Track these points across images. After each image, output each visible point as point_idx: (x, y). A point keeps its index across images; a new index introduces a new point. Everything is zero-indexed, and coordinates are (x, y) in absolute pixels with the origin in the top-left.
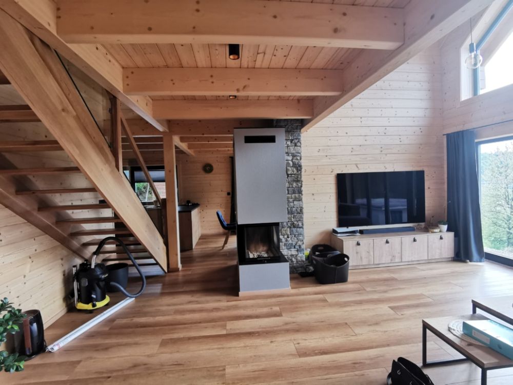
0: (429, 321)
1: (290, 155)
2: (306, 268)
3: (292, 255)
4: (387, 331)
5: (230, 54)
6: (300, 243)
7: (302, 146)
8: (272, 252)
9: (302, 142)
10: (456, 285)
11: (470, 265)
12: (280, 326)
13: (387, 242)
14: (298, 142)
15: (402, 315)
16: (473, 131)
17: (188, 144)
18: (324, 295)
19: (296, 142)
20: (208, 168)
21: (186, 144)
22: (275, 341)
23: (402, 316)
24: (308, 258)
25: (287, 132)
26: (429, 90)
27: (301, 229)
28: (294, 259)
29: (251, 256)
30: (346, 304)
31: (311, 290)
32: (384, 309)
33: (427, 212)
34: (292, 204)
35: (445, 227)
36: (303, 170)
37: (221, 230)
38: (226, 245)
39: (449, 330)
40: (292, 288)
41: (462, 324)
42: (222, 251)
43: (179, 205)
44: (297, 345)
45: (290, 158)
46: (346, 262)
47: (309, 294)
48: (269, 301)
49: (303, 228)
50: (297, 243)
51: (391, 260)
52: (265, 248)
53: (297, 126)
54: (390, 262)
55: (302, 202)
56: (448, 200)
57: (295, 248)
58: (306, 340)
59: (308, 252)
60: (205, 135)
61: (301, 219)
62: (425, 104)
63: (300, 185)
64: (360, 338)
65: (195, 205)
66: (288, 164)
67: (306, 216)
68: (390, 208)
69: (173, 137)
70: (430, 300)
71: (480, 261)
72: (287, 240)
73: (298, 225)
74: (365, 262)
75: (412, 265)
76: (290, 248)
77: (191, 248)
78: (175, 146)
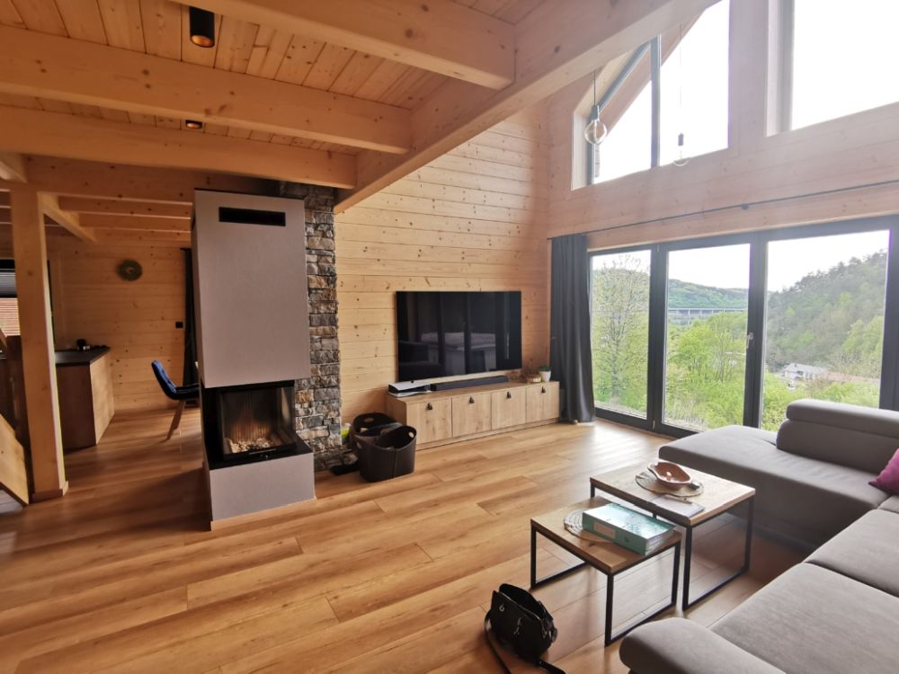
0: (539, 520)
1: (313, 252)
2: (342, 458)
3: (318, 438)
4: (477, 546)
5: (193, 33)
6: (333, 414)
7: (335, 238)
8: (278, 436)
9: (335, 230)
10: (564, 458)
11: (579, 427)
12: (299, 573)
13: (471, 401)
14: (329, 229)
15: (498, 514)
16: (586, 236)
17: (80, 214)
18: (376, 500)
19: (326, 230)
20: (130, 270)
21: (75, 213)
22: (291, 603)
23: (498, 517)
24: (347, 439)
25: (308, 208)
26: (531, 168)
27: (336, 390)
28: (321, 445)
29: (235, 449)
30: (413, 511)
31: (353, 496)
32: (471, 508)
33: (524, 353)
34: (318, 344)
35: (547, 375)
36: (338, 282)
37: (163, 400)
38: (175, 431)
39: (566, 527)
40: (319, 498)
41: (581, 515)
42: (168, 443)
43: (56, 351)
44: (333, 602)
45: (314, 259)
46: (411, 439)
47: (351, 503)
48: (276, 529)
49: (339, 388)
50: (327, 416)
51: (477, 429)
52: (264, 431)
53: (327, 200)
54: (475, 431)
55: (337, 340)
56: (551, 336)
57: (323, 424)
58: (350, 587)
59: (348, 429)
60: (124, 199)
61: (335, 372)
62: (524, 189)
63: (333, 309)
64: (439, 564)
65: (99, 350)
66: (310, 270)
67: (344, 366)
68: (473, 347)
69: (39, 194)
70: (532, 485)
71: (590, 421)
72: (308, 412)
73: (330, 382)
74: (439, 436)
75: (506, 434)
76: (315, 426)
77: (92, 443)
78: (46, 216)
